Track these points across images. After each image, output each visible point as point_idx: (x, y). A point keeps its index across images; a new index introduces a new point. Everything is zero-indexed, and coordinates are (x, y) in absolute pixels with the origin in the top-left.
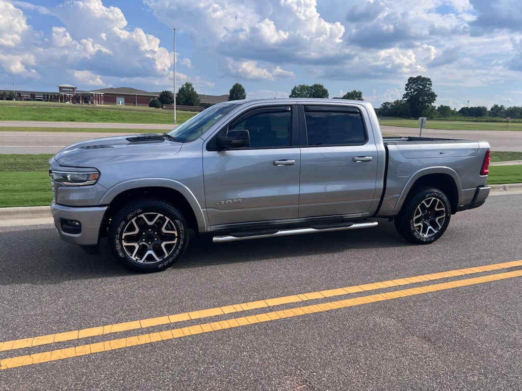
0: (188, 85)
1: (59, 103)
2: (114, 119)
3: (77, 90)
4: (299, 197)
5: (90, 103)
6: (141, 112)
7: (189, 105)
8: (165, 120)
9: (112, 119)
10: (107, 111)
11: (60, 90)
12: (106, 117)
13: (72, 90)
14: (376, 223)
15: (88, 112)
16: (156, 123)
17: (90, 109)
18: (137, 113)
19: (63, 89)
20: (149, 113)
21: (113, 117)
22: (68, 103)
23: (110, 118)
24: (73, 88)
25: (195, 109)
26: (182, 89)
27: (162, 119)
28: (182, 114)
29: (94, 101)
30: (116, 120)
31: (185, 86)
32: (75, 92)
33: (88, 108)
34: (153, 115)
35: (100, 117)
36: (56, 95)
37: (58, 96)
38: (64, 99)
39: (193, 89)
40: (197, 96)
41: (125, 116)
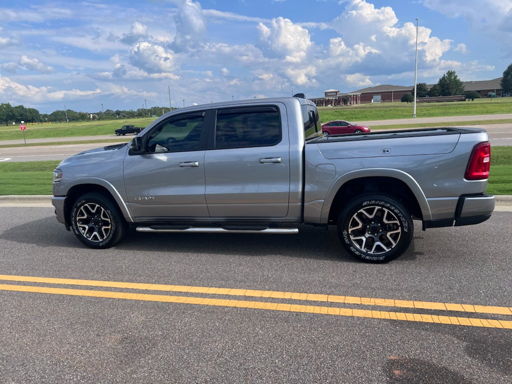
0: (450, 74)
1: (324, 107)
2: (358, 118)
3: (340, 93)
4: (205, 196)
5: (348, 104)
6: (385, 109)
7: (445, 95)
8: (408, 114)
9: (355, 118)
10: (353, 111)
11: (325, 95)
12: (351, 116)
13: (335, 94)
14: (297, 230)
15: (336, 114)
16: (398, 118)
17: (338, 110)
18: (381, 110)
19: (329, 94)
20: (393, 109)
21: (357, 116)
22: (329, 106)
23: (354, 117)
24: (336, 92)
25: (453, 98)
26: (443, 78)
27: (406, 114)
28: (429, 106)
29: (352, 101)
30: (360, 119)
31: (446, 75)
32: (338, 95)
33: (337, 109)
34: (397, 110)
35: (346, 117)
36: (322, 100)
37: (323, 101)
38: (327, 102)
39: (456, 77)
40: (462, 83)
41: (368, 114)
